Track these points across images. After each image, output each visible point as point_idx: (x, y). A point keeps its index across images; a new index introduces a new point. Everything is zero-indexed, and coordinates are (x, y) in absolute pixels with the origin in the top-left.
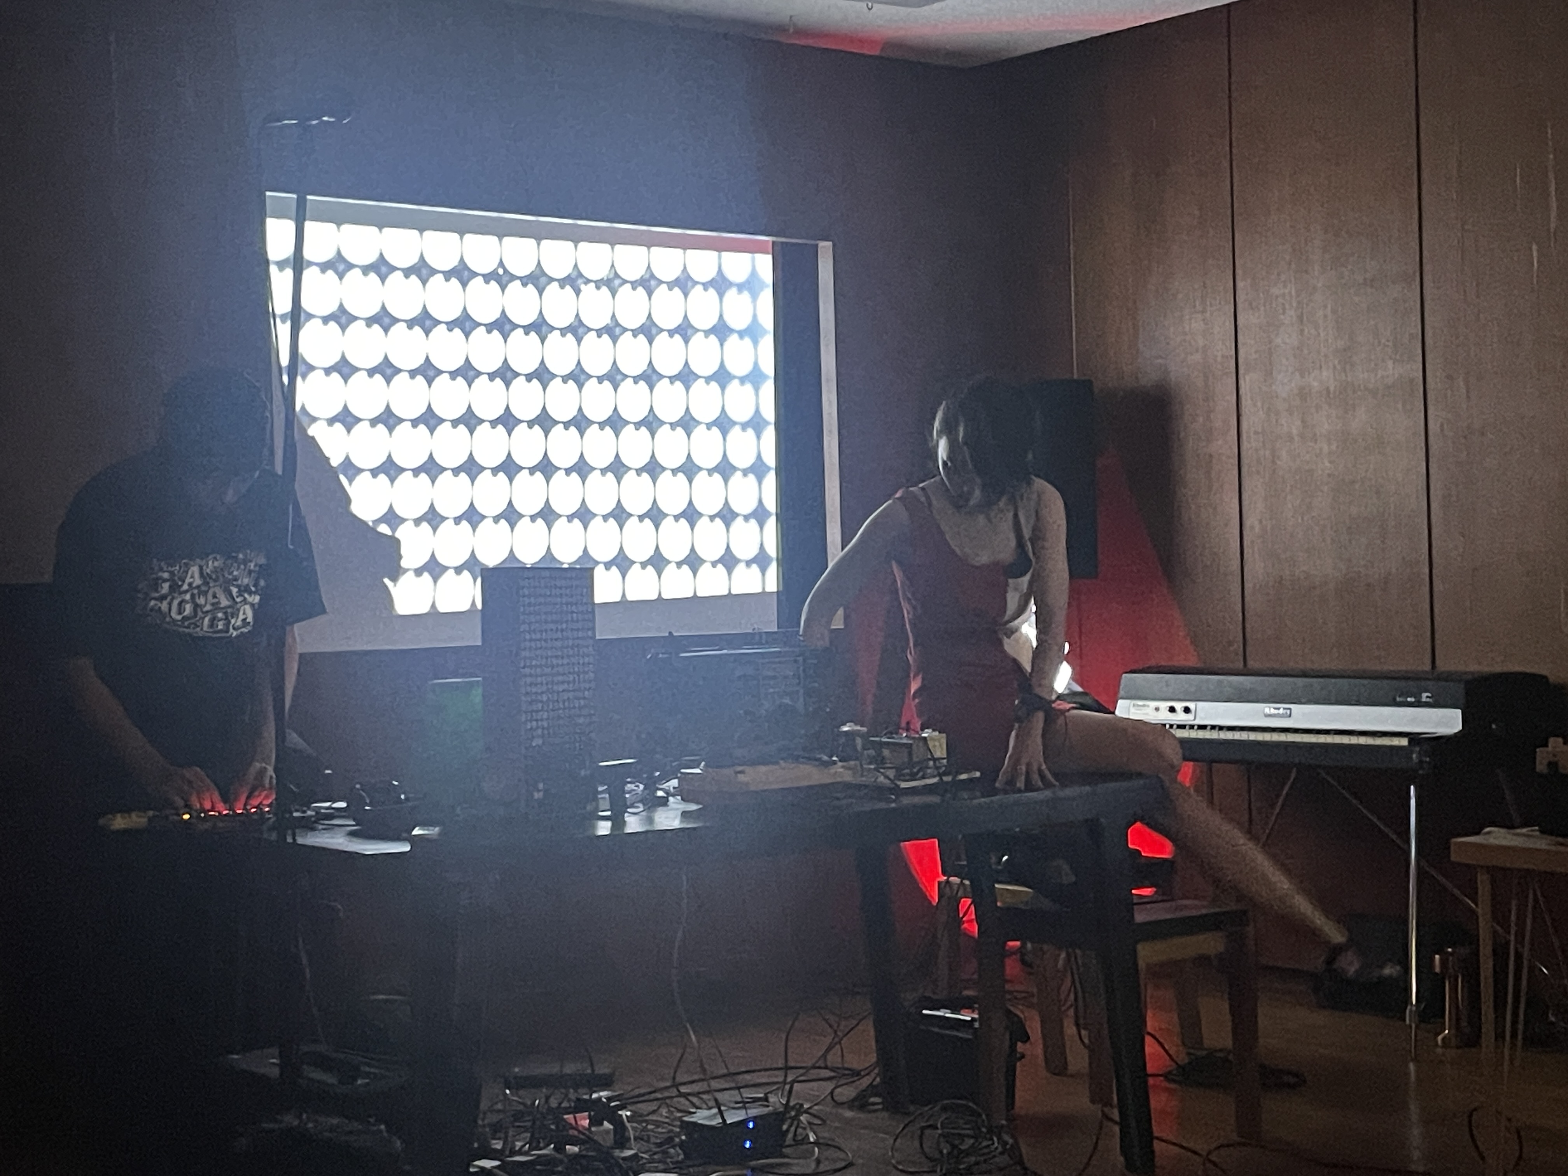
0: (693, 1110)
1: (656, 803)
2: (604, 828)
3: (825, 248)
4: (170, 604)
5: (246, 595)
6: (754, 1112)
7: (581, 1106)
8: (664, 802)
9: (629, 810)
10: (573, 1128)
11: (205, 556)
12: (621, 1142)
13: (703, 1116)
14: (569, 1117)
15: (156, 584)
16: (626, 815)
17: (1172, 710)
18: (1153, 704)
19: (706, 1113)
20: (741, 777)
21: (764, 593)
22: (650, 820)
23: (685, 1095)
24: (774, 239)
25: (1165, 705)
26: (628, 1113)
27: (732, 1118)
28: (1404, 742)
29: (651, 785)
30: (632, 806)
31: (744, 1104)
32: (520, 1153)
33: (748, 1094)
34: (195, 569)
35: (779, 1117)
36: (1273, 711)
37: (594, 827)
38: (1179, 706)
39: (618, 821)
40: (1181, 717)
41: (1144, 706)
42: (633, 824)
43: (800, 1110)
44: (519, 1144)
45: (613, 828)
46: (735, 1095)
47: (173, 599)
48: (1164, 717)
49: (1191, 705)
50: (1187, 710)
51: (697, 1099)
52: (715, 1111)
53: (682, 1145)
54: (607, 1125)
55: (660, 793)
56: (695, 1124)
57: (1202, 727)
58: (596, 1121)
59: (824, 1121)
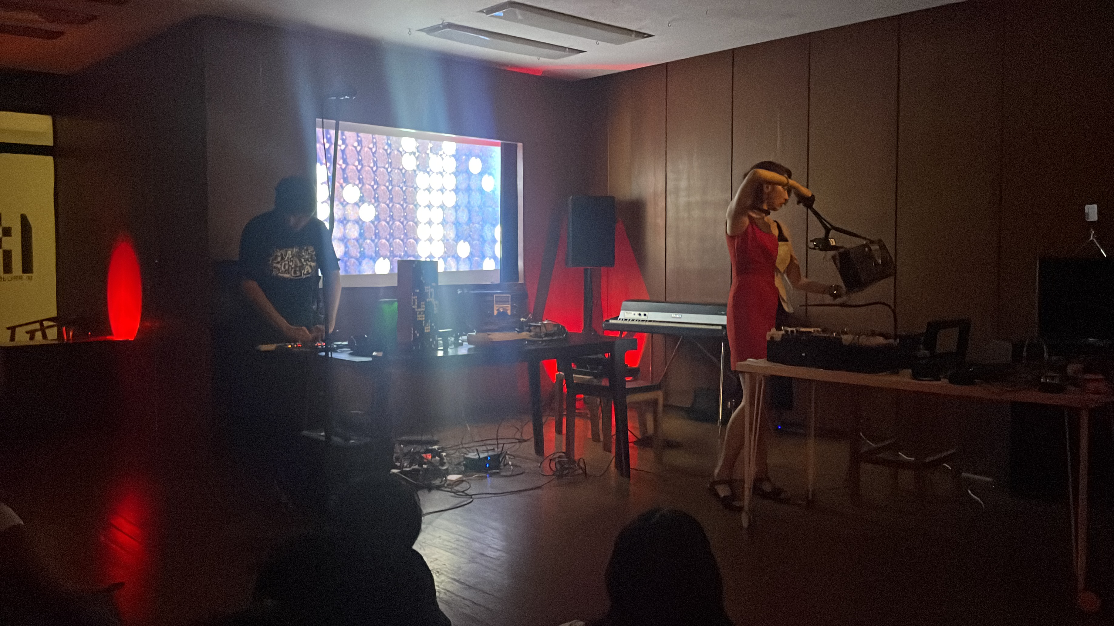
0: (468, 453)
1: (459, 345)
2: (440, 354)
3: (520, 145)
4: (281, 265)
5: (307, 262)
6: (491, 453)
7: (428, 451)
8: (461, 344)
9: (449, 347)
10: (425, 459)
11: (292, 247)
12: (442, 464)
13: (472, 455)
14: (423, 455)
15: (276, 257)
16: (448, 349)
17: (640, 315)
18: (633, 313)
19: (472, 454)
20: (489, 336)
21: (495, 270)
22: (457, 351)
23: (466, 448)
24: (502, 142)
25: (637, 313)
26: (445, 454)
27: (482, 456)
28: (720, 328)
29: (457, 338)
30: (451, 345)
31: (487, 451)
32: (406, 467)
33: (489, 448)
34: (290, 252)
35: (499, 456)
36: (675, 316)
37: (437, 353)
38: (642, 313)
39: (445, 351)
40: (643, 317)
41: (630, 313)
42: (451, 352)
43: (506, 454)
44: (405, 464)
45: (444, 353)
46: (484, 448)
47: (282, 263)
48: (637, 317)
49: (646, 313)
50: (645, 315)
51: (469, 449)
52: (476, 453)
53: (464, 465)
54: (437, 458)
55: (460, 341)
56: (469, 458)
57: (650, 321)
58: (433, 457)
59: (515, 457)
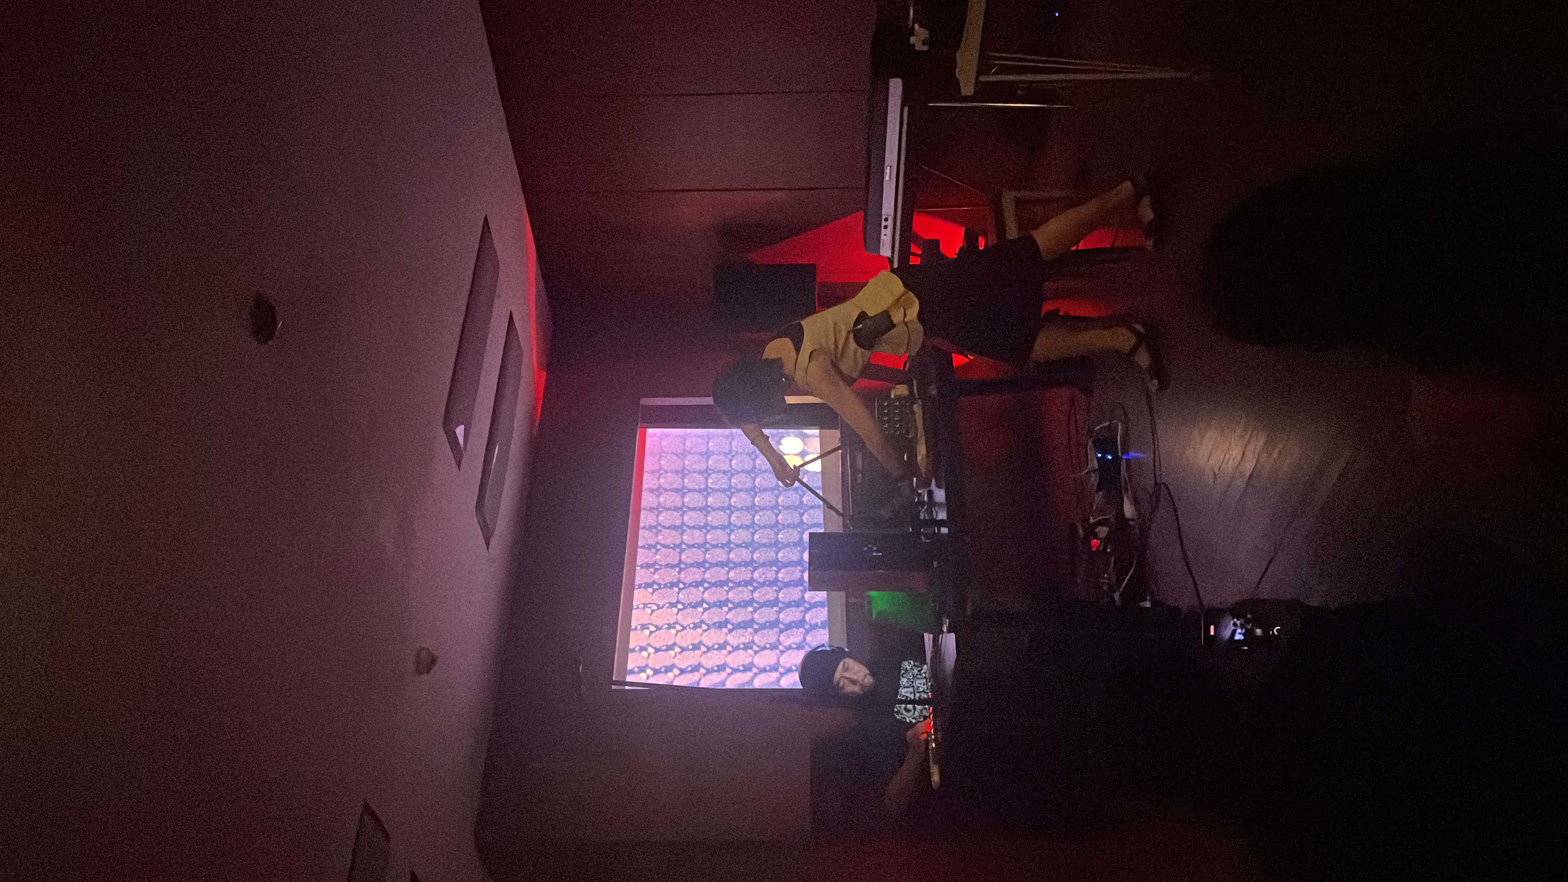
1: (932, 503)
2: (944, 530)
8: (931, 497)
9: (934, 517)
10: (1099, 548)
12: (1107, 522)
14: (1093, 550)
16: (937, 519)
17: (886, 227)
18: (883, 237)
21: (821, 436)
22: (940, 505)
24: (639, 426)
25: (883, 231)
28: (906, 109)
29: (921, 503)
30: (933, 515)
36: (888, 175)
37: (943, 535)
38: (884, 223)
39: (941, 523)
40: (890, 223)
41: (883, 242)
42: (942, 515)
45: (944, 526)
48: (889, 232)
49: (884, 217)
53: (1109, 492)
55: (926, 498)
57: (895, 211)
